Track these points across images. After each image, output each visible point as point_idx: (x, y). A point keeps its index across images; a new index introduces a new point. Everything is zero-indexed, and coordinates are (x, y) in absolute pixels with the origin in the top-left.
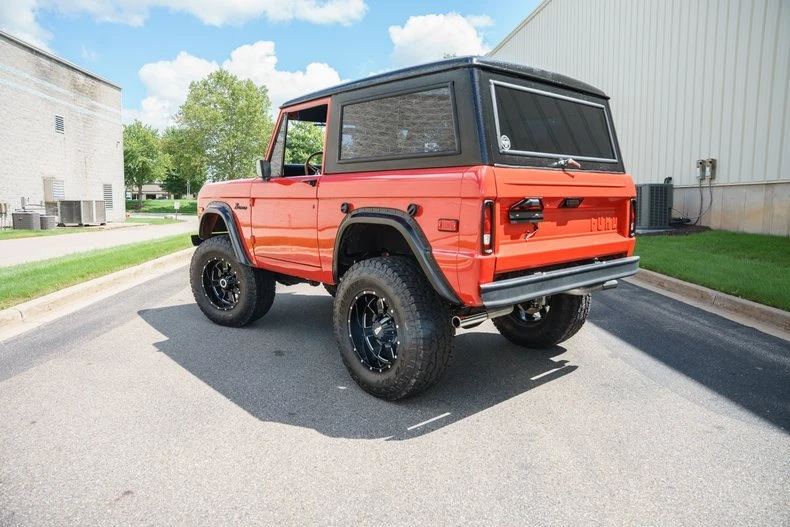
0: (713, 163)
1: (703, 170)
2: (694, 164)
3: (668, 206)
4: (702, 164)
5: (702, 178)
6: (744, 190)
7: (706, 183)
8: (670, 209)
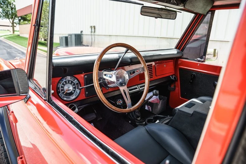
0: (94, 27)
1: (92, 29)
2: (89, 27)
3: (81, 41)
4: (91, 27)
5: (92, 32)
6: (103, 37)
7: (93, 34)
8: (82, 42)
